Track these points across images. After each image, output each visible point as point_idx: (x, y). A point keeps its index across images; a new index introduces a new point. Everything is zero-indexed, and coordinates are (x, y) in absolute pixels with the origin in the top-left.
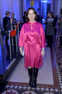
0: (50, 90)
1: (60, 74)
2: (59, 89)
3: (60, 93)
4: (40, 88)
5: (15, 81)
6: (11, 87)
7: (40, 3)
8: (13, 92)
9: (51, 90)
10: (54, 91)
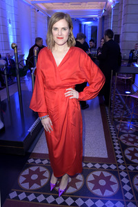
0: (101, 168)
1: (117, 139)
2: (117, 164)
3: (118, 170)
6: (36, 161)
7: (81, 25)
8: (41, 171)
9: (103, 166)
10: (109, 168)
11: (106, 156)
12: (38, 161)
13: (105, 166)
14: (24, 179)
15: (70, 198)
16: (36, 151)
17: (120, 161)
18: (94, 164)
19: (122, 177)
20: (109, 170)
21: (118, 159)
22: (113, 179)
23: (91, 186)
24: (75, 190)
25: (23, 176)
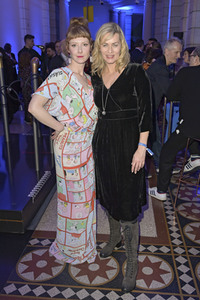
0: (146, 250)
1: (172, 210)
2: (171, 246)
3: (173, 255)
6: (43, 243)
9: (149, 248)
10: (159, 251)
11: (154, 234)
12: (46, 242)
13: (152, 249)
14: (26, 267)
15: (97, 292)
16: (41, 227)
17: (177, 242)
19: (179, 264)
20: (158, 254)
21: (173, 238)
22: (165, 266)
24: (106, 280)
25: (24, 263)
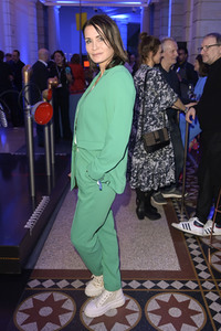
0: (171, 287)
2: (199, 280)
3: (202, 291)
4: (142, 282)
5: (57, 266)
6: (44, 284)
8: (56, 300)
9: (174, 285)
10: (185, 287)
11: (177, 267)
12: (49, 283)
13: (177, 285)
14: (26, 316)
16: (42, 265)
17: (204, 275)
18: (156, 282)
20: (185, 291)
21: (199, 271)
22: (194, 305)
23: (154, 320)
24: (127, 327)
25: (24, 311)
